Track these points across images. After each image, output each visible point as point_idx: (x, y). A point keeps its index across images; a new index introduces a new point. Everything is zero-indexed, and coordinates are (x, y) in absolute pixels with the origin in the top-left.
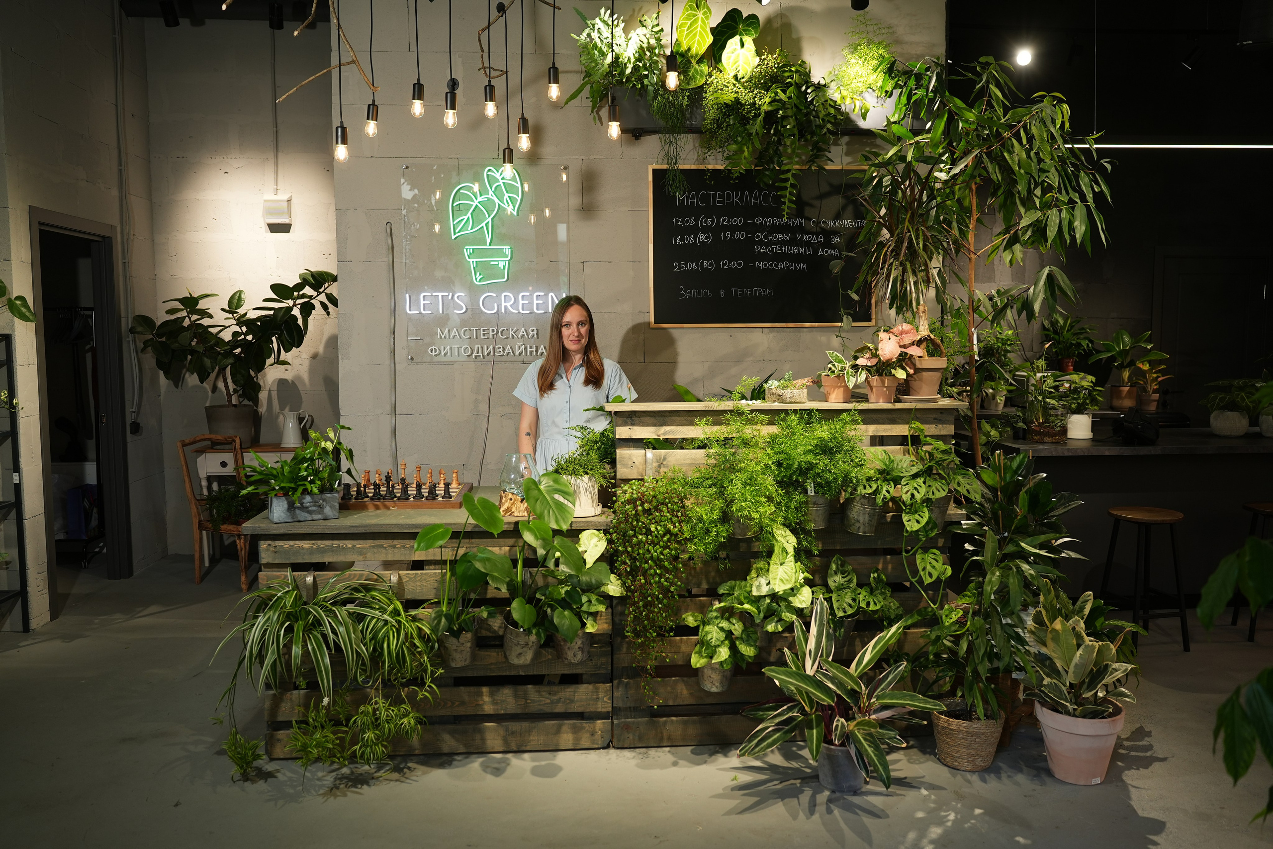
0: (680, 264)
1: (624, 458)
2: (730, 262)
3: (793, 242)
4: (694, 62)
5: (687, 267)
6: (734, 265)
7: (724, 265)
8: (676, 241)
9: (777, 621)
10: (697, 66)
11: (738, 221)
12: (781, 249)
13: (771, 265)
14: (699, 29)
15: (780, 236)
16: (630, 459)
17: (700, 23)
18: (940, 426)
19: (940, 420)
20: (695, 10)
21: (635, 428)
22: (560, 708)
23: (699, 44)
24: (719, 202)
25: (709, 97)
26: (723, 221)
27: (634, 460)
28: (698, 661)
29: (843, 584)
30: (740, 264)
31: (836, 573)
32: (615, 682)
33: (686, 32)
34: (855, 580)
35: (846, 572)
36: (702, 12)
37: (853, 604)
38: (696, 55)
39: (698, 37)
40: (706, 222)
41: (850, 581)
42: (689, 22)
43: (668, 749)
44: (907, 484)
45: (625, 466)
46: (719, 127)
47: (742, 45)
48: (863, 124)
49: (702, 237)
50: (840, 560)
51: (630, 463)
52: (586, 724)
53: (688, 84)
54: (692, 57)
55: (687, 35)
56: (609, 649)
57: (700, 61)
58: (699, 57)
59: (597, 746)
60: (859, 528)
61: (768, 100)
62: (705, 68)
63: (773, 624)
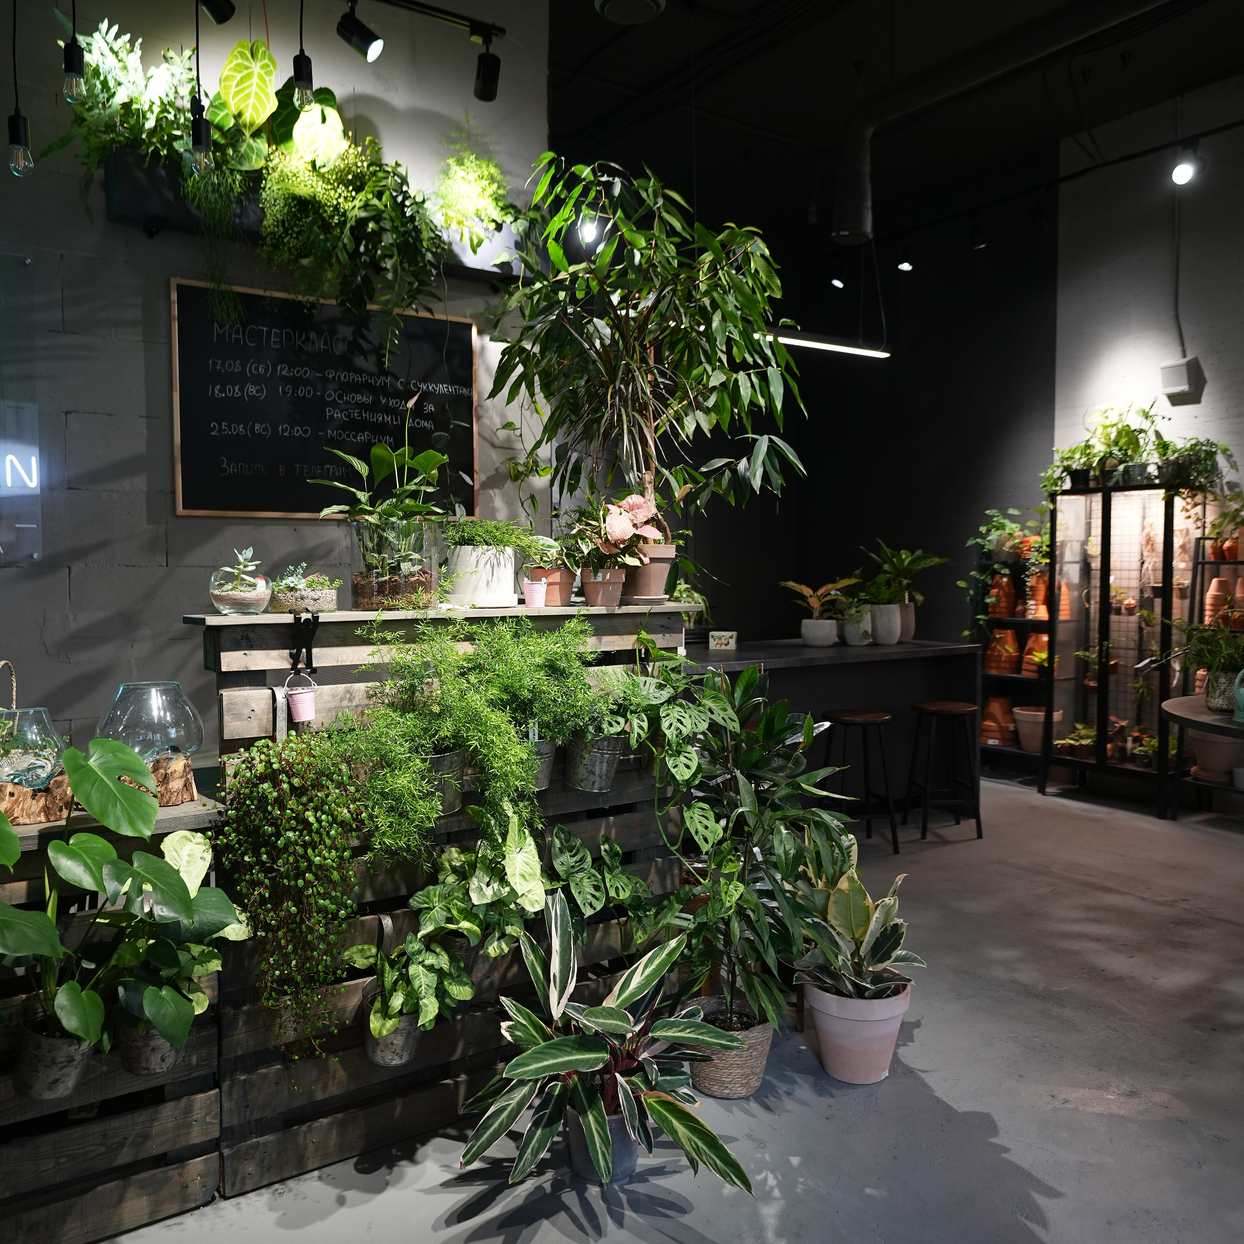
0: (220, 426)
1: (236, 704)
2: (292, 428)
3: (374, 408)
4: (247, 134)
5: (230, 429)
6: (298, 432)
7: (284, 431)
8: (213, 392)
9: (499, 939)
10: (251, 141)
11: (302, 372)
12: (360, 415)
13: (348, 436)
14: (254, 88)
15: (359, 397)
16: (246, 704)
17: (255, 80)
18: (667, 635)
19: (668, 628)
20: (247, 59)
21: (254, 652)
22: (125, 1157)
23: (255, 108)
24: (275, 343)
25: (271, 189)
26: (282, 370)
27: (254, 706)
28: (383, 1025)
29: (573, 867)
30: (306, 432)
31: (561, 851)
32: (226, 1085)
33: (234, 90)
34: (589, 859)
35: (573, 847)
36: (259, 64)
37: (597, 894)
38: (252, 125)
39: (252, 100)
40: (257, 369)
41: (582, 860)
42: (239, 76)
43: (316, 1173)
44: (668, 715)
45: (238, 716)
46: (286, 231)
47: (324, 120)
48: (470, 260)
49: (252, 390)
50: (563, 832)
51: (247, 711)
52: (173, 1172)
53: (240, 163)
54: (245, 126)
55: (237, 94)
56: (215, 1030)
57: (256, 135)
58: (255, 128)
59: (193, 1205)
60: (594, 783)
61: (357, 203)
62: (262, 145)
63: (495, 944)
